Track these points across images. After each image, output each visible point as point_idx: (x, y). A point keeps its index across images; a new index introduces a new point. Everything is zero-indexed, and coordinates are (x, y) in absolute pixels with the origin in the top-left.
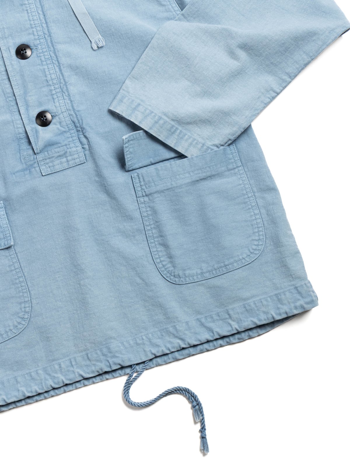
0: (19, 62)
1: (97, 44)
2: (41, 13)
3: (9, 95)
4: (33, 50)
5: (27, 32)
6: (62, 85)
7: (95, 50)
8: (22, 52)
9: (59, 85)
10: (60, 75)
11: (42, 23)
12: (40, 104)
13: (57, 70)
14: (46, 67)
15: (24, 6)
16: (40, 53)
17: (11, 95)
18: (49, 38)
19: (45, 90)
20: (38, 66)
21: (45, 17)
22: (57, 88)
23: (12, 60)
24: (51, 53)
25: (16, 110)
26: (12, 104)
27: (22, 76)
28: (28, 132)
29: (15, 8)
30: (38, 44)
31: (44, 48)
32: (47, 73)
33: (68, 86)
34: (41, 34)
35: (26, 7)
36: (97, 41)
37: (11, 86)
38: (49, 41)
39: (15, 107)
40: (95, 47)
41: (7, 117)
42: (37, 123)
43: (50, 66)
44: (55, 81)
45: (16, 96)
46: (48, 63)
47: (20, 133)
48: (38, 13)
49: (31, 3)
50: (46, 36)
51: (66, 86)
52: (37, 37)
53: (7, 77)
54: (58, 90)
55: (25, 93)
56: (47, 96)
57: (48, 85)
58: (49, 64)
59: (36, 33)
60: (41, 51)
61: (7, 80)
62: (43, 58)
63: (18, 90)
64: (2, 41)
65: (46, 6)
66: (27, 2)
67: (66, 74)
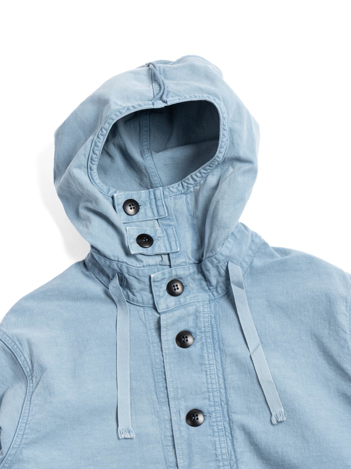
0: (188, 429)
1: (277, 418)
2: (221, 376)
3: (171, 465)
4: (206, 417)
5: (203, 396)
6: (232, 462)
7: (274, 425)
8: (193, 418)
9: (229, 461)
10: (232, 450)
13: (230, 444)
14: (217, 439)
15: (203, 366)
16: (213, 422)
17: (173, 465)
18: (226, 406)
19: (213, 465)
20: (209, 437)
21: (225, 382)
22: (226, 465)
23: (180, 425)
24: (225, 423)
27: (190, 445)
29: (193, 366)
30: (212, 412)
31: (218, 417)
32: (218, 446)
33: (239, 465)
34: (218, 400)
35: (206, 368)
36: (278, 414)
37: (175, 454)
38: (225, 409)
40: (274, 422)
43: (222, 439)
44: (225, 457)
45: (179, 467)
46: (220, 434)
48: (218, 376)
49: (211, 364)
50: (223, 404)
51: (237, 464)
52: (212, 403)
53: (172, 444)
55: (190, 465)
57: (216, 460)
58: (221, 436)
59: (212, 399)
60: (214, 420)
61: (172, 447)
62: (215, 428)
63: (182, 461)
64: (173, 403)
65: (228, 370)
66: (207, 362)
67: (238, 450)
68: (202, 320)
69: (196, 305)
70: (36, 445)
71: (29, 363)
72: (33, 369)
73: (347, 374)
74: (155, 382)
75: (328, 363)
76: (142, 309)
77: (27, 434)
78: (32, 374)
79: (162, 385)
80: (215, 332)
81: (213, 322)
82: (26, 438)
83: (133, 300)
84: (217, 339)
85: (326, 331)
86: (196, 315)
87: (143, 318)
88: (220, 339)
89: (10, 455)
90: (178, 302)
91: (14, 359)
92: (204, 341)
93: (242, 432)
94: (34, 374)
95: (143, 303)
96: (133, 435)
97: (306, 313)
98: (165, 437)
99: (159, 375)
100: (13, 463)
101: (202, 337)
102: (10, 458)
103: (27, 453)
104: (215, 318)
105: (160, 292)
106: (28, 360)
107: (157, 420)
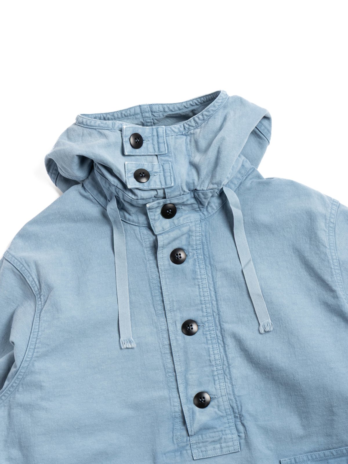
0: (184, 338)
1: (265, 328)
2: (212, 289)
3: (169, 371)
4: (200, 327)
5: (196, 308)
6: (225, 367)
7: (262, 334)
8: (188, 328)
9: (221, 366)
10: (224, 356)
11: (212, 300)
12: (200, 384)
13: (222, 350)
14: (211, 346)
15: (196, 280)
16: (206, 331)
17: (171, 371)
18: (217, 316)
19: (207, 369)
20: (203, 345)
21: (216, 294)
22: (219, 370)
23: (177, 334)
24: (217, 332)
25: (175, 387)
26: (172, 380)
27: (186, 352)
28: (184, 412)
29: (187, 281)
30: (206, 322)
31: (211, 326)
32: (211, 353)
33: (231, 369)
34: (210, 311)
35: (199, 282)
36: (266, 324)
37: (173, 361)
38: (217, 319)
39: (174, 383)
40: (262, 331)
41: (165, 393)
42: (194, 403)
43: (215, 346)
44: (218, 362)
45: (176, 373)
46: (213, 342)
47: (175, 412)
48: (210, 289)
49: (203, 279)
50: (215, 314)
51: (229, 368)
52: (205, 314)
53: (170, 351)
54: (220, 372)
55: (187, 370)
56: (208, 376)
57: (210, 365)
58: (214, 343)
59: (204, 310)
60: (207, 329)
61: (170, 354)
62: (208, 336)
63: (179, 367)
64: (170, 314)
65: (219, 283)
66: (199, 277)
67: (230, 356)
68: (194, 238)
69: (189, 225)
70: (46, 357)
71: (37, 283)
72: (41, 289)
73: (327, 285)
74: (152, 295)
75: (310, 274)
76: (137, 228)
77: (38, 348)
78: (40, 293)
79: (159, 298)
80: (205, 249)
81: (204, 241)
82: (37, 352)
83: (129, 220)
84: (207, 256)
85: (308, 246)
86: (189, 234)
87: (139, 237)
88: (211, 256)
89: (23, 367)
90: (173, 224)
91: (23, 280)
92: (196, 257)
93: (233, 340)
94: (42, 293)
95: (139, 223)
96: (134, 345)
97: (288, 229)
98: (163, 346)
99: (156, 289)
100: (26, 375)
101: (194, 254)
102: (23, 371)
103: (38, 365)
104: (206, 236)
105: (155, 215)
106: (36, 280)
107: (155, 330)
